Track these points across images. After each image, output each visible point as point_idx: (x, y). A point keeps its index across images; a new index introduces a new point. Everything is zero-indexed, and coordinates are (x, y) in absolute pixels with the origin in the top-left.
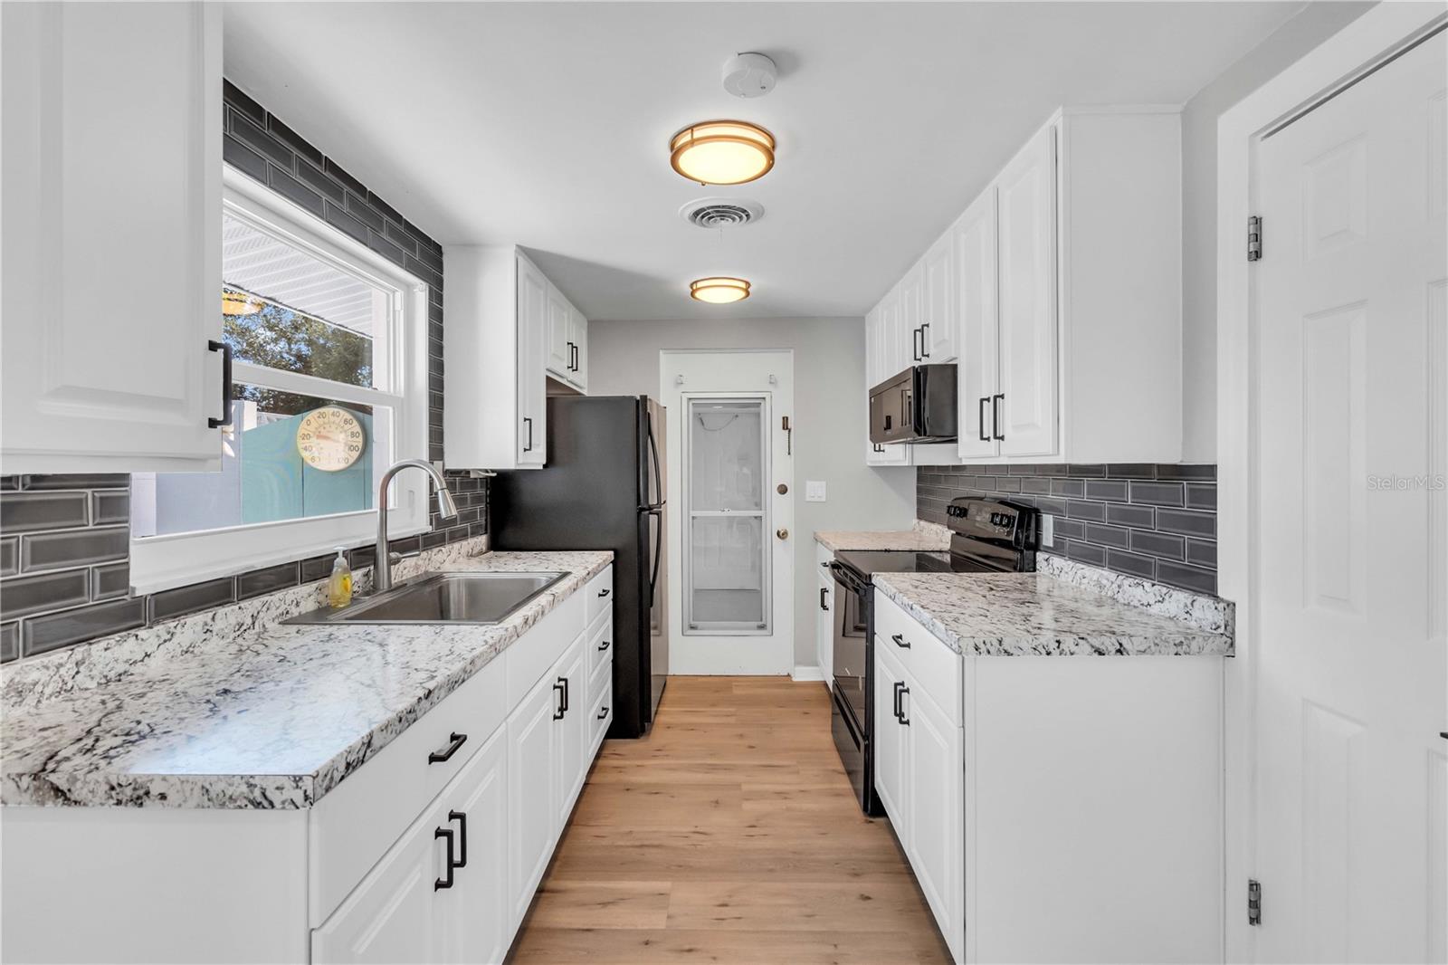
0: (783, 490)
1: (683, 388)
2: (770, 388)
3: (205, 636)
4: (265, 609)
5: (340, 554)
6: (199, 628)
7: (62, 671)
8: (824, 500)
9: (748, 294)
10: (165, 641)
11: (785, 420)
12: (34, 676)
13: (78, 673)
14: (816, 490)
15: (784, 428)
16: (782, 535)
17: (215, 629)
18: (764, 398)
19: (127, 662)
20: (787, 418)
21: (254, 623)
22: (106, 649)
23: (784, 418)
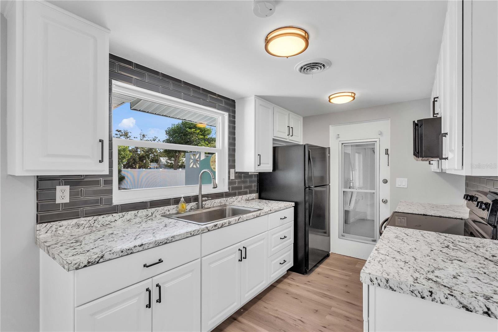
0: (385, 181)
1: (340, 139)
2: (379, 136)
3: (135, 217)
4: (156, 211)
5: (182, 198)
6: (133, 215)
7: (90, 222)
8: (406, 187)
9: (354, 98)
10: (121, 217)
11: (387, 150)
12: (82, 222)
13: (95, 223)
14: (402, 182)
15: (386, 154)
16: (385, 202)
17: (138, 215)
18: (376, 141)
19: (109, 221)
20: (388, 149)
21: (152, 215)
22: (103, 218)
23: (386, 150)
